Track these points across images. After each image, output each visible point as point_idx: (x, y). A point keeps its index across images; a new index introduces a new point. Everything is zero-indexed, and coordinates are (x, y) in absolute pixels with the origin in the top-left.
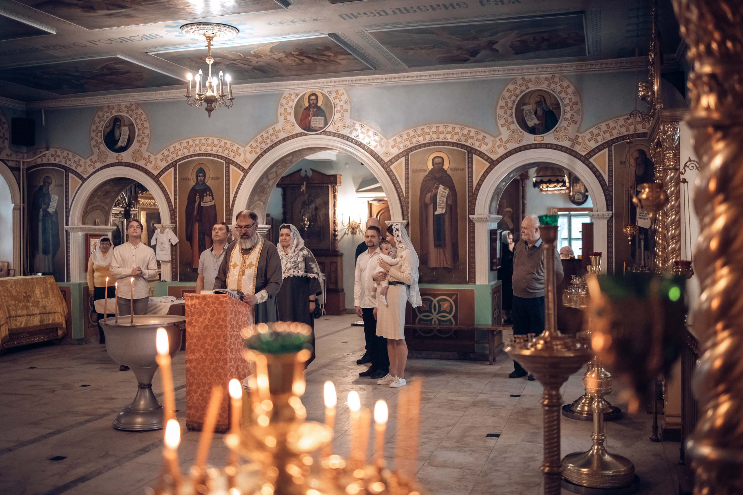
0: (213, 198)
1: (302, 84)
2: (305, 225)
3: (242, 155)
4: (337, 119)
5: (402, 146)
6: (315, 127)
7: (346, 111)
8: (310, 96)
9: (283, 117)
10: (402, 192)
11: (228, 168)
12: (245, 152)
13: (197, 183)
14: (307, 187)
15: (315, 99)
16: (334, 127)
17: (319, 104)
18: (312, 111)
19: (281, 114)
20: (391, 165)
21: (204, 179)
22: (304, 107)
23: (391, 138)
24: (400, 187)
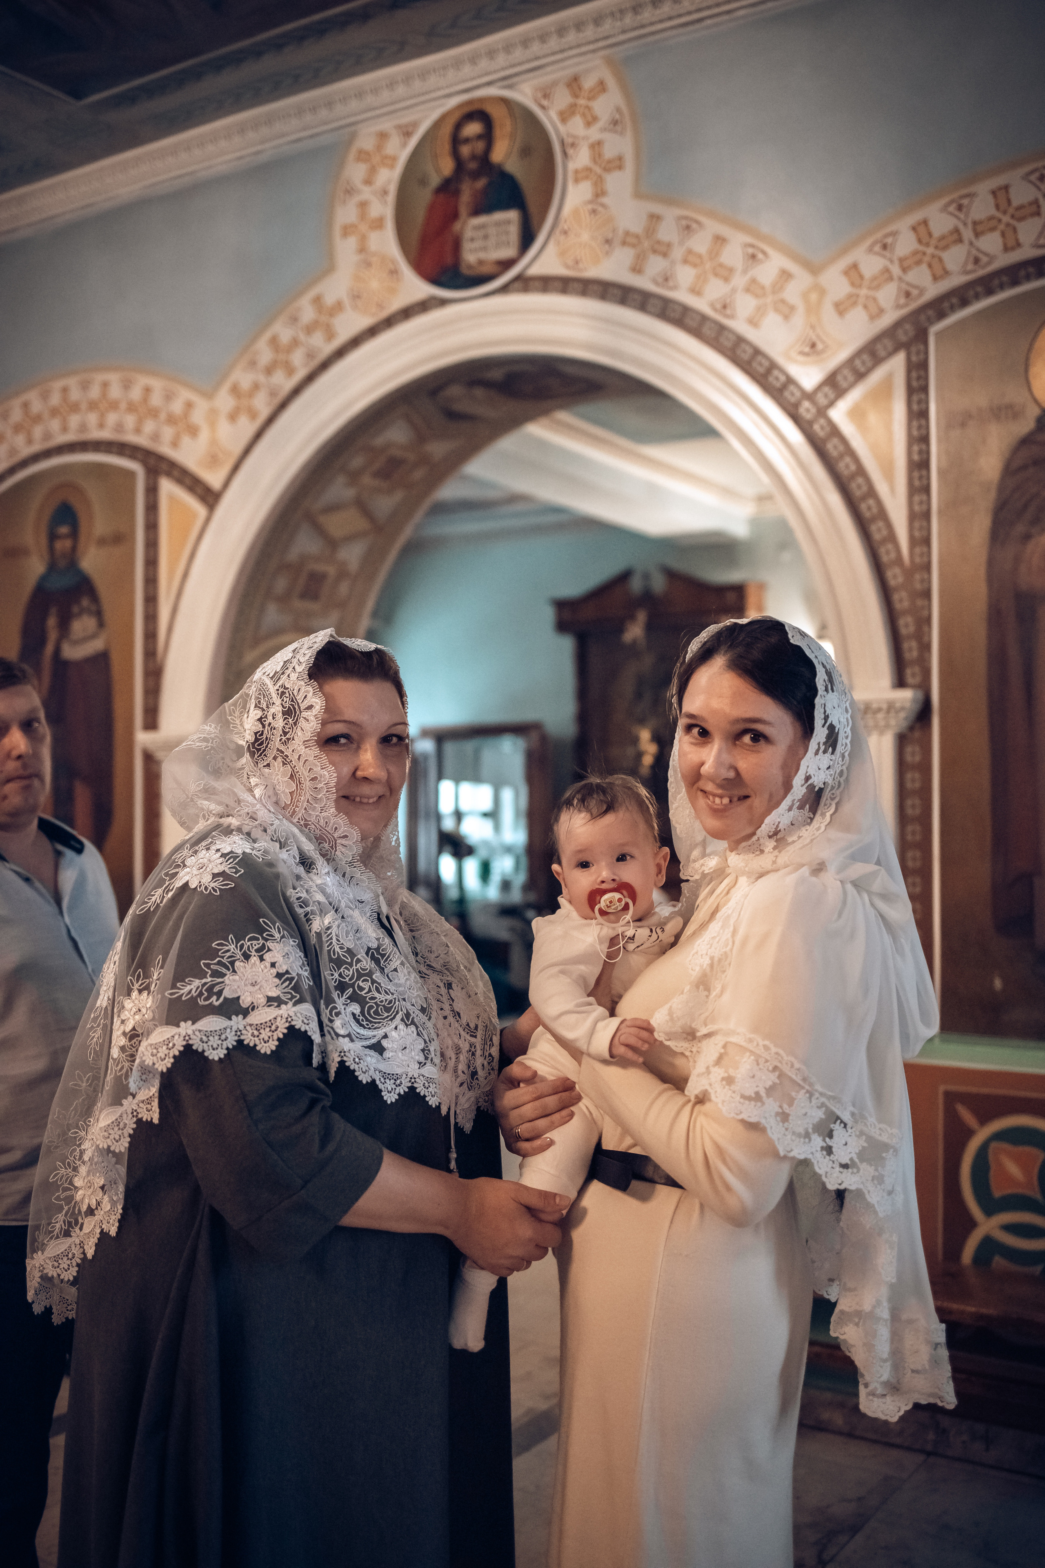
0: (101, 624)
1: (423, 74)
2: (640, 755)
3: (204, 436)
4: (576, 212)
5: (887, 295)
6: (481, 262)
7: (617, 164)
8: (458, 126)
9: (352, 242)
10: (892, 537)
11: (152, 491)
12: (212, 416)
13: (52, 567)
14: (650, 627)
15: (479, 137)
16: (562, 254)
17: (498, 154)
18: (467, 193)
19: (347, 231)
20: (831, 404)
21: (74, 549)
22: (435, 181)
23: (832, 260)
24: (882, 514)
